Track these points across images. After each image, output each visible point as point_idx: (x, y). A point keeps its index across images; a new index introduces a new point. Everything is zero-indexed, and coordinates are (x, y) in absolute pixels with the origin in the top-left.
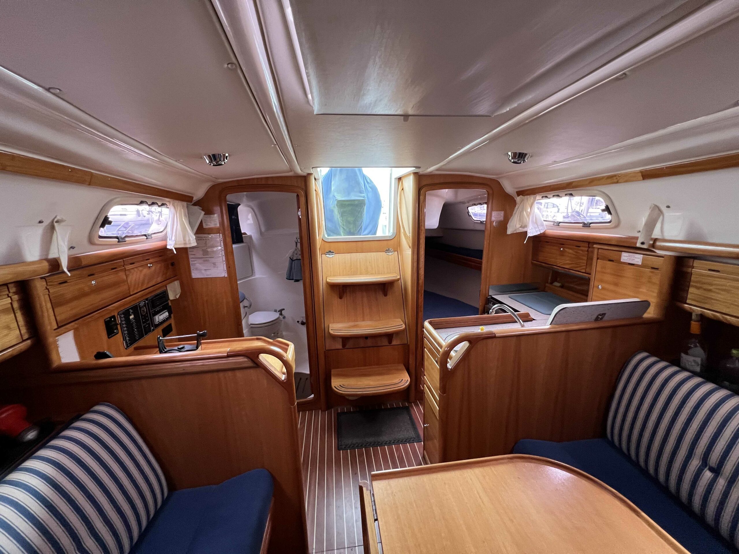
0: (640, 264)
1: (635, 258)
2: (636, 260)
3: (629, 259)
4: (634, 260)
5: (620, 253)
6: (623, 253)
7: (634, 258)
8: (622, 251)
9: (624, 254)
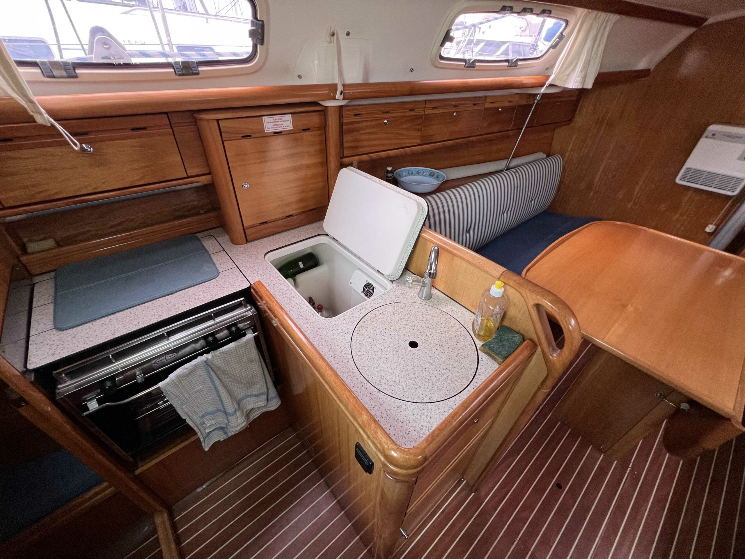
0: (292, 128)
1: (283, 121)
2: (285, 124)
3: (275, 126)
4: (282, 124)
5: (260, 118)
6: (263, 117)
7: (282, 123)
8: (262, 116)
9: (266, 120)
